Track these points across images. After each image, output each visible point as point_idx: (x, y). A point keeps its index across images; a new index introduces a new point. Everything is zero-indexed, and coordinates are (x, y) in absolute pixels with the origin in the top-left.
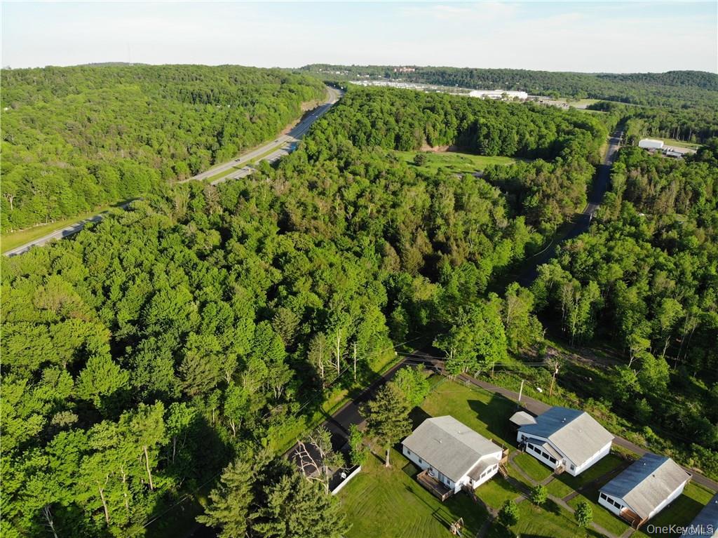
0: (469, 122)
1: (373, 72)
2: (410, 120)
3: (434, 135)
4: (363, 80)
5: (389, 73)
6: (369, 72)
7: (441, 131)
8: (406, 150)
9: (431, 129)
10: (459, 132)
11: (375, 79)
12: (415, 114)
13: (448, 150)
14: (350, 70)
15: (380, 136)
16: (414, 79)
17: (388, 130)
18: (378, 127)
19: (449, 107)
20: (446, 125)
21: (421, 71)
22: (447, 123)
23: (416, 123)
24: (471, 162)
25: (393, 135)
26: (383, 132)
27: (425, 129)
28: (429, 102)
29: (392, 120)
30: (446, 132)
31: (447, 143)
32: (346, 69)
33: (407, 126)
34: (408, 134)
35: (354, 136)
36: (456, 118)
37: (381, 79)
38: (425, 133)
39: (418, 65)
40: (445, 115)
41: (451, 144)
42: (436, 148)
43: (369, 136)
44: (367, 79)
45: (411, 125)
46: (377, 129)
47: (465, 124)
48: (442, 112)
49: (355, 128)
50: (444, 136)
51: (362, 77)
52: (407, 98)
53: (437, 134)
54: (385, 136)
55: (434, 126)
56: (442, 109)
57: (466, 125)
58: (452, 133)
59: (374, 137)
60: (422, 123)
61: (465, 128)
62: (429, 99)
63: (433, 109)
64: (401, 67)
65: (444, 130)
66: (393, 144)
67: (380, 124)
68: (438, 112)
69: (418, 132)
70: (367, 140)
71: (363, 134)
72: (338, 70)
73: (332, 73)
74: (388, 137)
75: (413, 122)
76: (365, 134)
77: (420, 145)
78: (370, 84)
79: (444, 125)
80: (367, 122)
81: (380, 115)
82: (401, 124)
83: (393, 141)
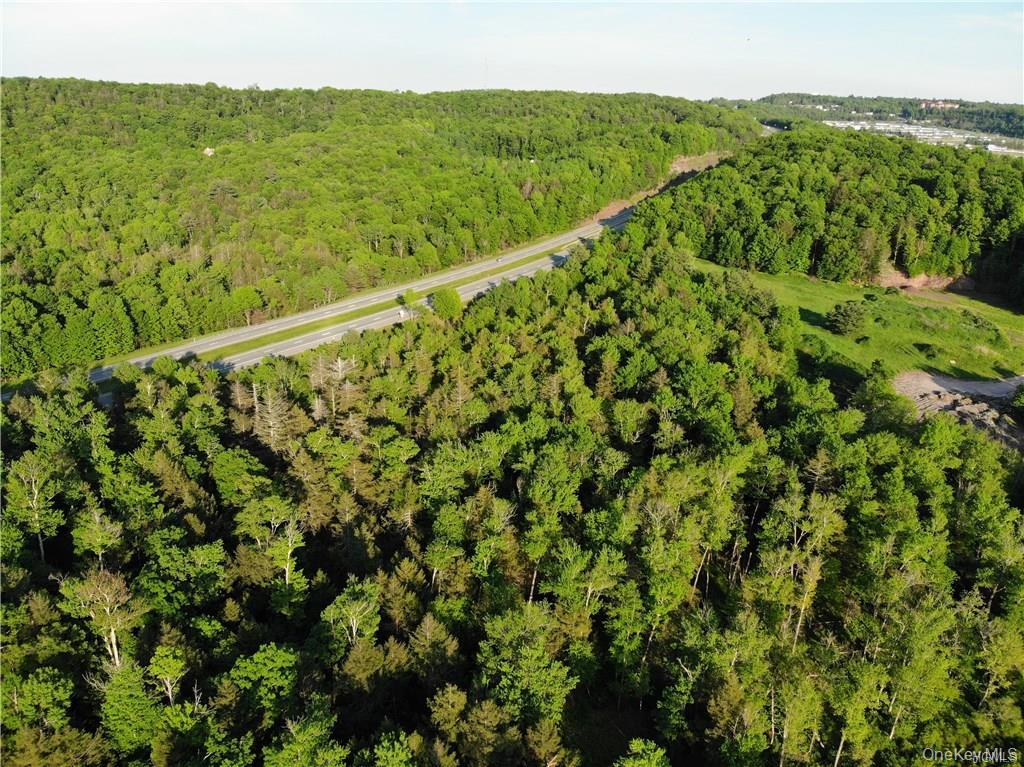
0: (1016, 225)
1: (880, 108)
2: (862, 208)
3: (917, 248)
4: (859, 119)
5: (910, 109)
6: (875, 107)
7: (937, 239)
8: (836, 280)
9: (912, 232)
10: (986, 247)
11: (880, 119)
12: (879, 195)
13: (950, 289)
14: (841, 104)
15: (775, 240)
16: (954, 121)
17: (799, 228)
18: (776, 218)
19: (973, 184)
20: (955, 227)
21: (970, 109)
22: (957, 223)
23: (875, 218)
24: (997, 341)
25: (809, 242)
26: (785, 233)
27: (893, 235)
28: (929, 167)
29: (817, 206)
30: (949, 243)
31: (950, 270)
32: (834, 102)
33: (850, 221)
34: (846, 243)
35: (718, 235)
36: (987, 209)
37: (892, 119)
38: (893, 242)
39: (966, 99)
40: (961, 201)
41: (959, 272)
42: (918, 281)
43: (750, 239)
44: (867, 118)
45: (860, 220)
46: (772, 225)
47: (1003, 230)
48: (953, 193)
49: (727, 216)
50: (945, 252)
51: (860, 115)
52: (879, 155)
53: (926, 246)
54: (790, 241)
55: (921, 228)
56: (956, 185)
57: (1007, 232)
58: (966, 246)
59: (761, 242)
60: (889, 217)
61: (1004, 238)
62: (934, 160)
63: (930, 186)
64: (934, 101)
65: (946, 238)
66: (805, 262)
67: (784, 213)
68: (943, 192)
69: (875, 238)
70: (744, 247)
71: (737, 234)
72: (821, 104)
73: (809, 107)
74: (795, 245)
75: (867, 212)
76: (742, 233)
77: (873, 269)
78: (868, 127)
79: (949, 227)
80: (758, 207)
81: (794, 191)
82: (836, 216)
83: (806, 254)
